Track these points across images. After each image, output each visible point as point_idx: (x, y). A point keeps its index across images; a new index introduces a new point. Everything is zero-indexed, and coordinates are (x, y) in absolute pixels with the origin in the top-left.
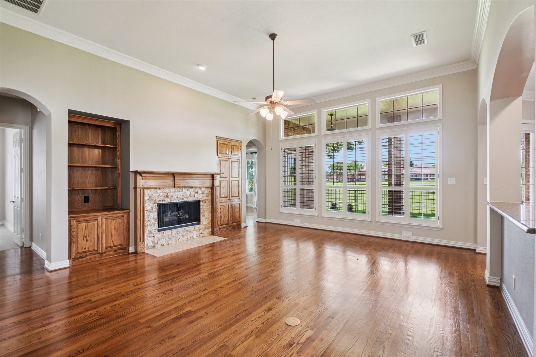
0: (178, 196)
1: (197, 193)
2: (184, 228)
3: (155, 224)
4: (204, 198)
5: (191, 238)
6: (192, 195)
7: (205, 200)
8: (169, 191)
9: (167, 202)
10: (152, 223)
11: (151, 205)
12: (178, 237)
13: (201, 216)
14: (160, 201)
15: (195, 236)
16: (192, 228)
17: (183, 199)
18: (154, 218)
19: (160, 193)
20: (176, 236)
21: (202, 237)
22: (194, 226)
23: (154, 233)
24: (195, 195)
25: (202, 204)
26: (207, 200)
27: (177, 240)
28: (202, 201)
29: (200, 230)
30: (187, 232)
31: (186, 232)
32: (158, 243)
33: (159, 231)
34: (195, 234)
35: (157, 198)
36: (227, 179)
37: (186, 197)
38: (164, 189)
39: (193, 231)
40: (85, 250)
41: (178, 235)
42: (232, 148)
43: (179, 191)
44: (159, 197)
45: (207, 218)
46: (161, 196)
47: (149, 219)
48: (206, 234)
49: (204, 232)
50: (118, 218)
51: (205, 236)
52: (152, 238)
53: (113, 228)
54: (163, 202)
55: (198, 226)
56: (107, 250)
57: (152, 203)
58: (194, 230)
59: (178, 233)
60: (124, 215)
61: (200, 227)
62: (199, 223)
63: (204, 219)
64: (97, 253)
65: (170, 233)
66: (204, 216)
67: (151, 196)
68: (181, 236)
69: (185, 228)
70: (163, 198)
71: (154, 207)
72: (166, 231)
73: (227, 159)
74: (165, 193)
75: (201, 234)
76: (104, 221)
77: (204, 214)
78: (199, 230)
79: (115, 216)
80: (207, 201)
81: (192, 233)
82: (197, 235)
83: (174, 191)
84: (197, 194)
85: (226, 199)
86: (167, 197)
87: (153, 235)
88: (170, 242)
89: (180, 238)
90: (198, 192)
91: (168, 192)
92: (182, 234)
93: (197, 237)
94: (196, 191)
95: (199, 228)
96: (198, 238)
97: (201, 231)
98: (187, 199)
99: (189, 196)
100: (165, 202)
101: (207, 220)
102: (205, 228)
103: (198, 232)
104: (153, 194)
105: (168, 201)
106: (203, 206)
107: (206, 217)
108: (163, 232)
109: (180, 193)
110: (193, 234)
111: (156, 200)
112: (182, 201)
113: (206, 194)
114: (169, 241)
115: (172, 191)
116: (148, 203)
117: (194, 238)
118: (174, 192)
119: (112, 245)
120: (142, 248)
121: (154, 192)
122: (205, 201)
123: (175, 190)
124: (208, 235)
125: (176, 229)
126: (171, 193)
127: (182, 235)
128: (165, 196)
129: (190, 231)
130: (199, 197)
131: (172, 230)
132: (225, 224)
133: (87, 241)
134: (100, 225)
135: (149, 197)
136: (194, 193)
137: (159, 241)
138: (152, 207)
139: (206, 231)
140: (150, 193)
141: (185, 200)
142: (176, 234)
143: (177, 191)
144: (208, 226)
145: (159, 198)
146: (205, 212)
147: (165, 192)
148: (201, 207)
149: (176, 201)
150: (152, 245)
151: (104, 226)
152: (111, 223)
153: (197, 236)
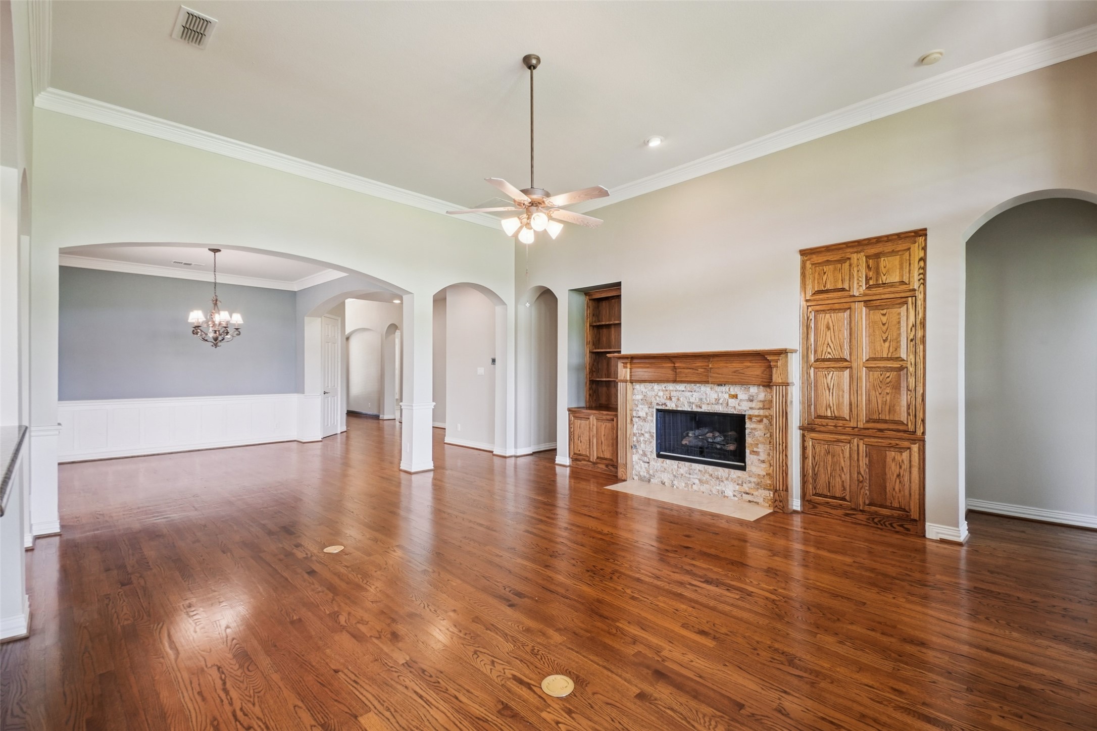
0: (691, 401)
1: (735, 396)
2: (703, 465)
3: (651, 442)
4: (756, 412)
5: (720, 492)
6: (721, 401)
7: (759, 416)
8: (675, 389)
9: (671, 409)
10: (646, 439)
11: (646, 409)
12: (692, 480)
13: (748, 451)
14: (658, 404)
15: (729, 492)
16: (722, 472)
17: (701, 408)
18: (650, 432)
19: (659, 390)
20: (686, 475)
21: (750, 501)
22: (727, 470)
23: (649, 456)
24: (728, 402)
25: (749, 425)
26: (766, 417)
27: (690, 486)
28: (750, 419)
29: (744, 485)
30: (711, 478)
31: (707, 476)
32: (656, 477)
33: (659, 456)
34: (730, 489)
35: (653, 400)
36: (846, 364)
37: (708, 404)
38: (665, 384)
39: (724, 479)
40: (579, 453)
41: (691, 476)
42: (868, 266)
43: (692, 390)
44: (658, 399)
45: (763, 462)
46: (659, 397)
47: (642, 432)
48: (762, 499)
49: (755, 493)
50: (608, 421)
51: (757, 503)
52: (647, 465)
53: (603, 434)
54: (663, 407)
55: (739, 473)
56: (598, 461)
57: (647, 406)
58: (727, 479)
59: (691, 471)
60: (613, 418)
61: (744, 476)
62: (743, 468)
63: (756, 462)
64: (589, 461)
65: (676, 467)
66: (755, 455)
67: (645, 394)
68: (697, 481)
69: (706, 467)
70: (663, 401)
71: (650, 414)
72: (668, 461)
73: (846, 306)
74: (667, 393)
75: (747, 493)
76: (595, 420)
77: (755, 449)
78: (740, 482)
79: (604, 417)
80: (765, 420)
81: (721, 484)
82: (734, 491)
83: (683, 389)
84: (733, 400)
85: (841, 423)
86: (670, 399)
87: (648, 461)
88: (675, 482)
89: (694, 484)
90: (737, 395)
91: (672, 391)
92: (699, 478)
93: (734, 496)
94: (733, 393)
95: (739, 477)
96: (736, 499)
97: (746, 487)
98: (709, 408)
99: (713, 401)
100: (667, 408)
101: (763, 465)
102: (758, 484)
103: (738, 487)
104: (648, 393)
105: (671, 406)
106: (752, 429)
107: (762, 459)
108: (663, 459)
109: (693, 393)
110: (725, 486)
111: (652, 403)
112: (699, 410)
113: (761, 401)
114: (674, 480)
115: (680, 389)
116: (641, 406)
117: (726, 495)
118: (683, 391)
119: (602, 456)
120: (623, 473)
121: (650, 388)
122: (758, 419)
123: (685, 387)
124: (768, 505)
125: (687, 464)
126: (678, 392)
127: (699, 480)
128: (667, 397)
129: (718, 478)
130: (740, 408)
131: (680, 462)
132: (835, 498)
133: (581, 442)
134: (591, 426)
135: (643, 396)
136: (727, 396)
137: (657, 474)
138: (647, 414)
139: (760, 491)
140: (644, 390)
141: (705, 409)
142: (686, 473)
143: (688, 389)
144: (769, 482)
145: (656, 399)
146: (760, 445)
147: (666, 390)
148: (747, 431)
149: (687, 408)
150: (646, 475)
151: (595, 427)
152: (601, 426)
153: (735, 494)
